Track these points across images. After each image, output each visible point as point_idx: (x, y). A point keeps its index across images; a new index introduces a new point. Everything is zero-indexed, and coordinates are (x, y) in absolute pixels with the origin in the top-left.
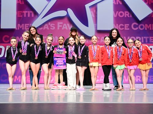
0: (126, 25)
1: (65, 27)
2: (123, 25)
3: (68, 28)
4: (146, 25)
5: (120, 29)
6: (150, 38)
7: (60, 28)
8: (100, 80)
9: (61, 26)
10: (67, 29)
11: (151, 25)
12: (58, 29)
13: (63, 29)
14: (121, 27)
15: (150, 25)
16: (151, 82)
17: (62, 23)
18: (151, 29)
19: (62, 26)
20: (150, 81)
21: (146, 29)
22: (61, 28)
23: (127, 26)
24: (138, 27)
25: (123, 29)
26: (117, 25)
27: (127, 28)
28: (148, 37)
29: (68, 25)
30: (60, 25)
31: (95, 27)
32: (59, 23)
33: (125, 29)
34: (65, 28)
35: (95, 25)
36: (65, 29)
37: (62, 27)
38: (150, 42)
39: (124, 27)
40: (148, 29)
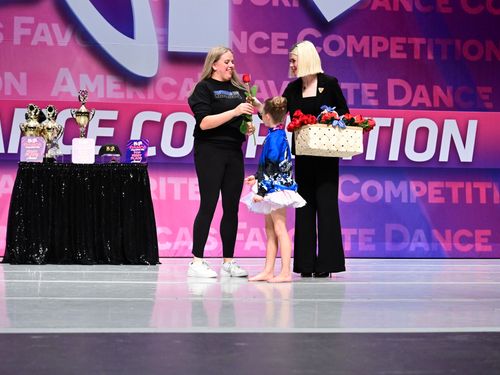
0: (275, 36)
1: (43, 34)
2: (265, 36)
3: (55, 40)
4: (349, 37)
5: (255, 50)
6: (366, 86)
7: (23, 37)
8: (177, 244)
9: (27, 32)
10: (50, 43)
11: (368, 37)
12: (17, 41)
13: (34, 42)
14: (259, 43)
15: (366, 39)
16: (363, 252)
17: (30, 20)
18: (366, 54)
19: (33, 32)
20: (360, 249)
21: (350, 54)
22: (25, 39)
23: (279, 40)
24: (322, 46)
25: (265, 50)
26: (244, 34)
27: (279, 47)
28: (357, 86)
29: (56, 27)
30: (24, 26)
31: (162, 39)
32: (18, 20)
33: (273, 52)
34: (42, 39)
35: (161, 31)
36: (43, 45)
37: (31, 37)
38: (363, 103)
39: (268, 43)
40: (358, 55)
